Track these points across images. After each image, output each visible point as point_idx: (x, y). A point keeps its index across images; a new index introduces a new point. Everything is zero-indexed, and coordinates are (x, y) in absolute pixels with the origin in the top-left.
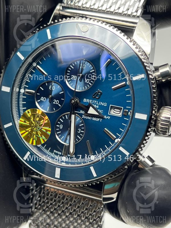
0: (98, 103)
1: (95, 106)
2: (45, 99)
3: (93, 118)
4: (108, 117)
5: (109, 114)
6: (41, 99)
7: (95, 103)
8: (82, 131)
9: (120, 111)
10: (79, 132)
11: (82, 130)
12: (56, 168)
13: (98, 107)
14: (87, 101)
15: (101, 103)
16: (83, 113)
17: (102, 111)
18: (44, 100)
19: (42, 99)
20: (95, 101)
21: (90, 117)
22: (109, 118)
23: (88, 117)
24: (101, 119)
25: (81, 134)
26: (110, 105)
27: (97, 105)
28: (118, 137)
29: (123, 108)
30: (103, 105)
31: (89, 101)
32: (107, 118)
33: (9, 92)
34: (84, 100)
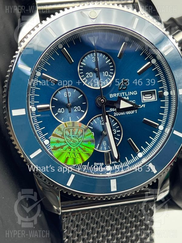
0: (127, 94)
1: (125, 98)
2: (62, 109)
3: (127, 113)
4: (143, 105)
5: (142, 102)
6: (58, 112)
7: (124, 95)
8: (117, 131)
9: (151, 95)
10: (115, 133)
11: (117, 129)
12: (111, 180)
13: (128, 99)
14: (114, 95)
15: (130, 92)
16: (113, 110)
17: (134, 102)
18: (63, 111)
19: (60, 111)
20: (123, 93)
21: (123, 113)
22: (144, 107)
23: (121, 113)
24: (136, 110)
25: (118, 135)
26: (141, 92)
27: (126, 97)
28: (160, 123)
29: (155, 90)
30: (133, 94)
31: (117, 95)
32: (141, 107)
33: (25, 114)
34: (110, 96)
